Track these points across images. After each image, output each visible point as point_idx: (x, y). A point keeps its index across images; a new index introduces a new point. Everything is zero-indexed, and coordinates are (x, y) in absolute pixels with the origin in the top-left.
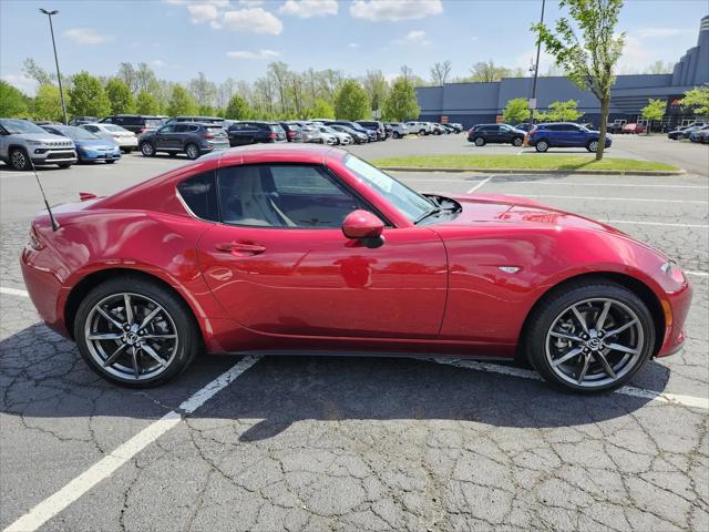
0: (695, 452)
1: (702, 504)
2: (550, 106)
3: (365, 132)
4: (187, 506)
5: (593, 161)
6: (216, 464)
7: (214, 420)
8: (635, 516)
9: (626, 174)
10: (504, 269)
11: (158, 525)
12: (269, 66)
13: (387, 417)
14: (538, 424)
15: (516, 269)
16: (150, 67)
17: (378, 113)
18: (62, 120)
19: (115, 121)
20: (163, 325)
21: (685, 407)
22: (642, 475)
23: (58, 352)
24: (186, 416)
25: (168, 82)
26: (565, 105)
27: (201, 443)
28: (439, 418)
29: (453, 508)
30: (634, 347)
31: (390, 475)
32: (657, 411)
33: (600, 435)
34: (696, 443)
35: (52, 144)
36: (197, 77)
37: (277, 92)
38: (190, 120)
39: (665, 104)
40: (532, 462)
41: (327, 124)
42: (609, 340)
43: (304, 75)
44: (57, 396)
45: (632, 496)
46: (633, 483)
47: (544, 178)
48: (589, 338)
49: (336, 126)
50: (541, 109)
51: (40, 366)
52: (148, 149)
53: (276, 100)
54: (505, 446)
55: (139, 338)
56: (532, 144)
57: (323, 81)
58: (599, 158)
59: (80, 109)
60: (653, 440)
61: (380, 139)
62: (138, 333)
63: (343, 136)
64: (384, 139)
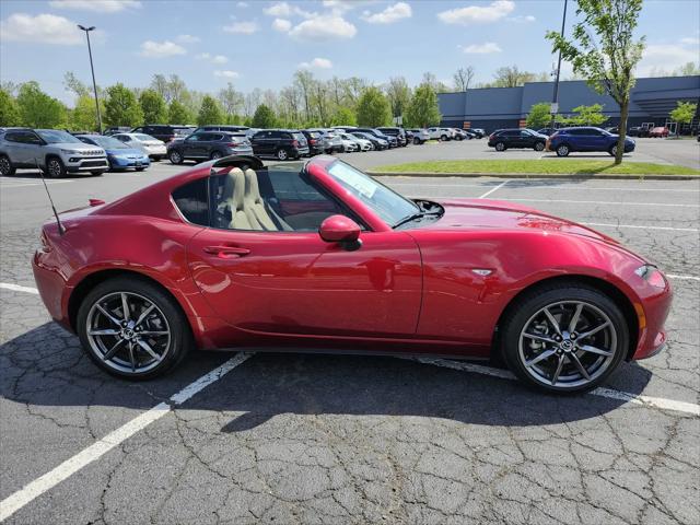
0: (661, 453)
1: (656, 502)
2: (575, 110)
3: (385, 139)
4: (164, 488)
5: (612, 166)
6: (195, 450)
7: (199, 411)
8: (586, 512)
9: (646, 178)
10: (477, 271)
11: (135, 503)
12: (295, 75)
13: (363, 413)
14: (508, 422)
15: (489, 272)
16: (181, 78)
17: (400, 120)
18: (98, 130)
19: (146, 130)
20: (157, 322)
21: (660, 409)
22: (603, 474)
23: (68, 347)
24: (175, 407)
25: (198, 91)
26: (590, 109)
27: (185, 431)
28: (412, 414)
29: (410, 498)
30: (608, 350)
31: (356, 465)
32: (630, 412)
33: (568, 435)
34: (663, 445)
35: (85, 153)
36: (226, 87)
37: (303, 100)
38: (217, 129)
39: (694, 106)
40: (495, 457)
41: (348, 131)
42: (583, 342)
43: (329, 83)
44: (61, 386)
45: (588, 492)
46: (592, 481)
47: (562, 183)
48: (561, 339)
49: (357, 133)
50: (564, 113)
51: (50, 360)
52: (176, 157)
53: (301, 108)
54: (471, 442)
55: (135, 334)
56: (552, 149)
57: (348, 90)
58: (618, 162)
59: (115, 120)
60: (620, 440)
61: (400, 145)
62: (134, 329)
63: (364, 143)
64: (404, 145)
